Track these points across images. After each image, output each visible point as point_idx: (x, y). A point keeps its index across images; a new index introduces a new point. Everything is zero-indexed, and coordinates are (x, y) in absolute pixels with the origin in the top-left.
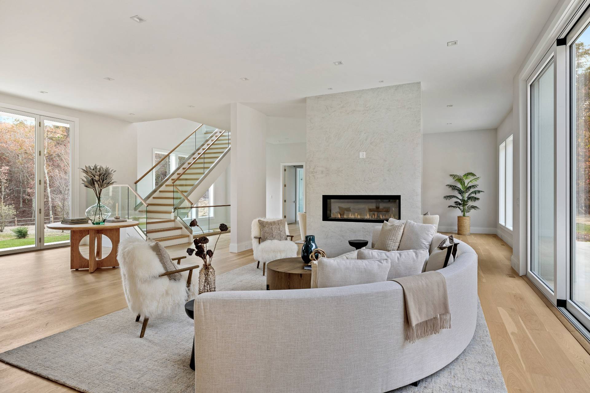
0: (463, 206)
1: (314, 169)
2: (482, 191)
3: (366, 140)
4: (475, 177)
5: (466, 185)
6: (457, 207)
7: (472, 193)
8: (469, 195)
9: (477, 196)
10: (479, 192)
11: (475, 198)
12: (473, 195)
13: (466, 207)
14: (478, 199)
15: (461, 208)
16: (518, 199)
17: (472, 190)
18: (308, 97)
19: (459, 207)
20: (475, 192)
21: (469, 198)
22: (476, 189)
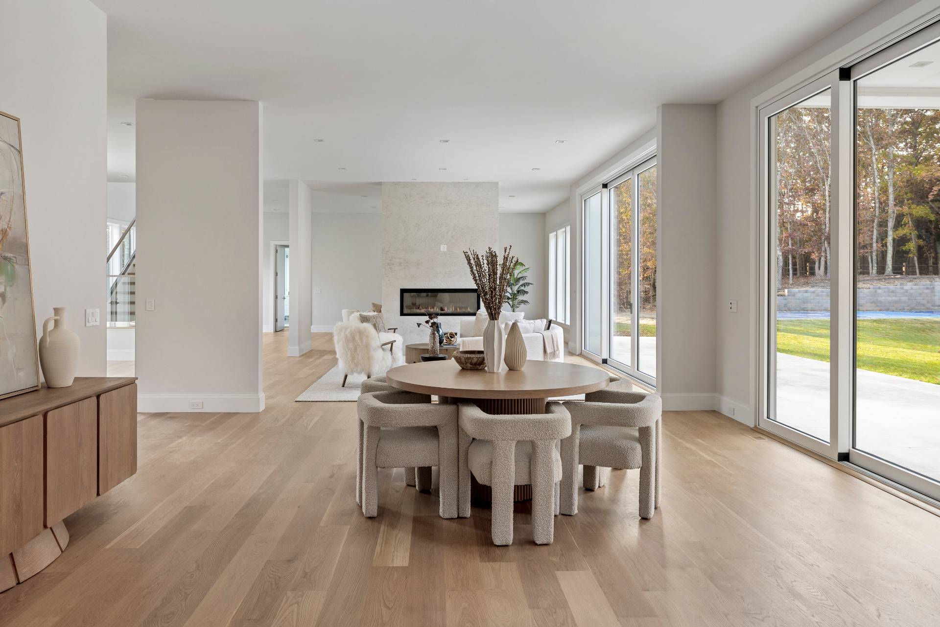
0: (513, 301)
1: (390, 260)
2: (531, 284)
3: (447, 233)
4: (524, 268)
5: (515, 277)
6: (507, 302)
7: (522, 285)
8: (518, 288)
9: (526, 289)
10: (528, 284)
11: (525, 291)
12: (522, 288)
13: (516, 302)
14: (527, 292)
15: (511, 303)
16: (575, 292)
17: (521, 282)
18: (384, 183)
19: (508, 303)
20: (524, 285)
21: (518, 292)
22: (526, 281)
